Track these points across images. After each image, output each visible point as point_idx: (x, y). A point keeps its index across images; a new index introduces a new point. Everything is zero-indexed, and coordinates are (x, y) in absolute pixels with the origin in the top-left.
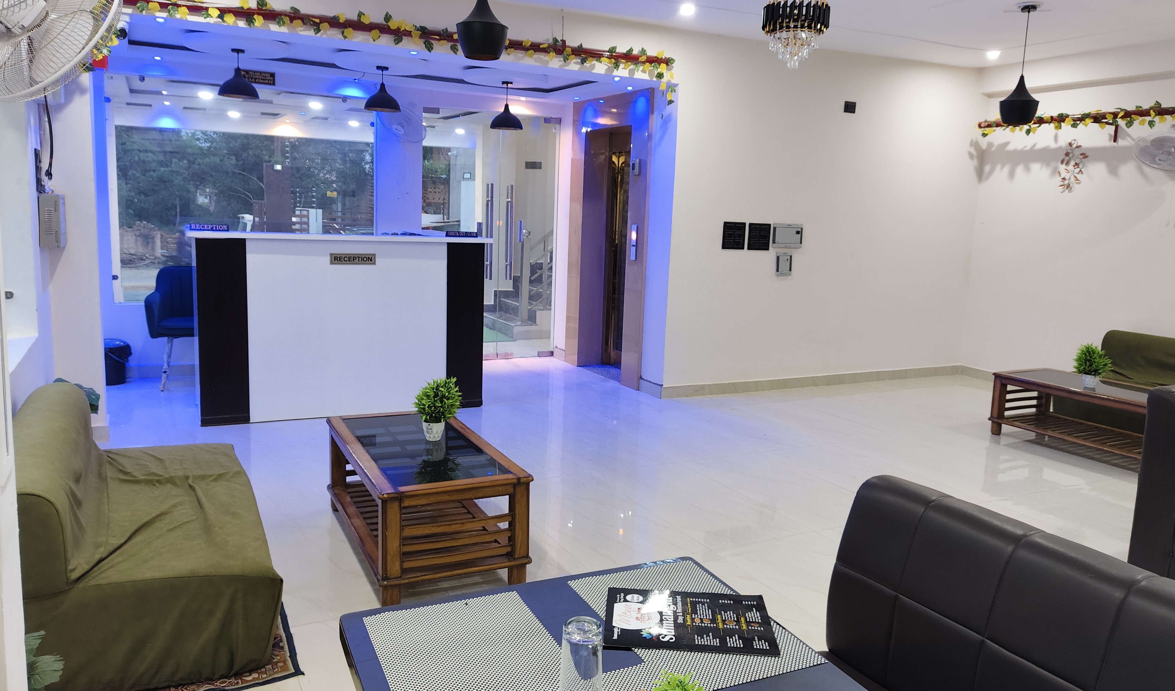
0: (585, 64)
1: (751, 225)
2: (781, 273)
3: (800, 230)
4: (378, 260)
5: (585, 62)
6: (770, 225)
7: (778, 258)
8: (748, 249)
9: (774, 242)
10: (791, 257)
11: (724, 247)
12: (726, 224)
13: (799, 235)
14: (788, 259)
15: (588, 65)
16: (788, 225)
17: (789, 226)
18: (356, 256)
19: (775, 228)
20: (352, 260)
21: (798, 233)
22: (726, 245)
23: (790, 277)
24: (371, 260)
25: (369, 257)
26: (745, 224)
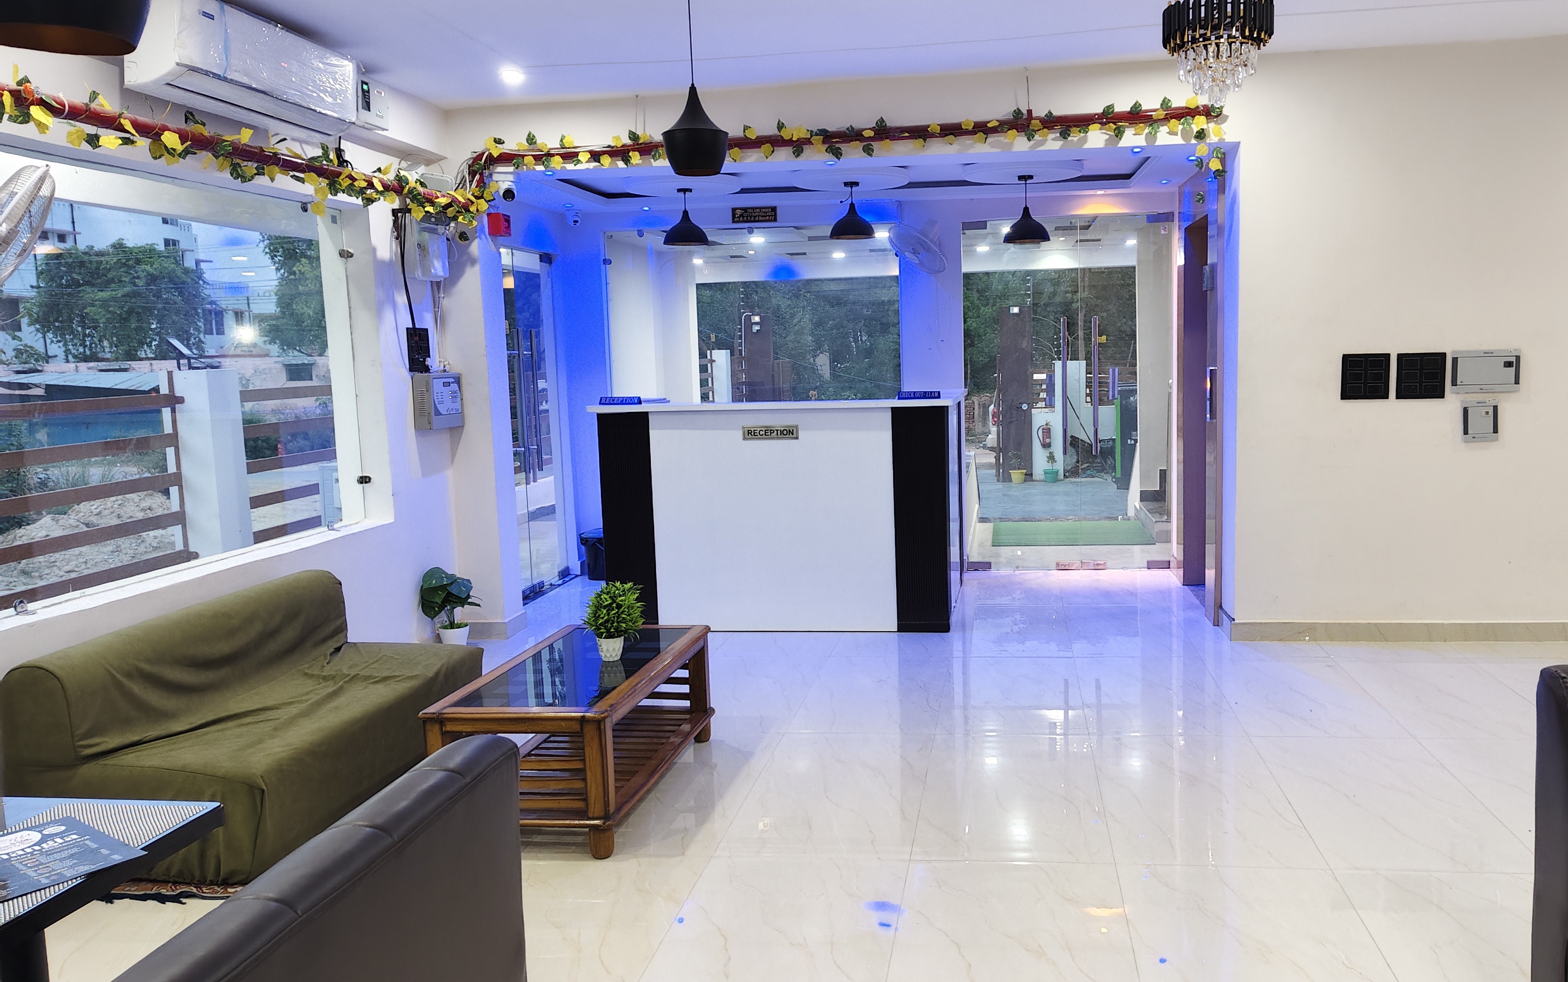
0: (1070, 138)
1: (1400, 357)
2: (1474, 438)
3: (1514, 359)
4: (801, 434)
5: (1069, 136)
6: (1445, 354)
7: (1466, 411)
8: (1397, 398)
9: (1454, 383)
10: (1495, 408)
11: (1345, 396)
12: (1346, 358)
13: (1512, 370)
14: (1487, 413)
15: (1076, 139)
16: (1485, 353)
17: (1488, 354)
18: (774, 429)
19: (1455, 361)
20: (769, 434)
21: (1508, 364)
22: (1348, 393)
23: (1494, 443)
24: (793, 434)
25: (789, 430)
26: (1387, 356)
